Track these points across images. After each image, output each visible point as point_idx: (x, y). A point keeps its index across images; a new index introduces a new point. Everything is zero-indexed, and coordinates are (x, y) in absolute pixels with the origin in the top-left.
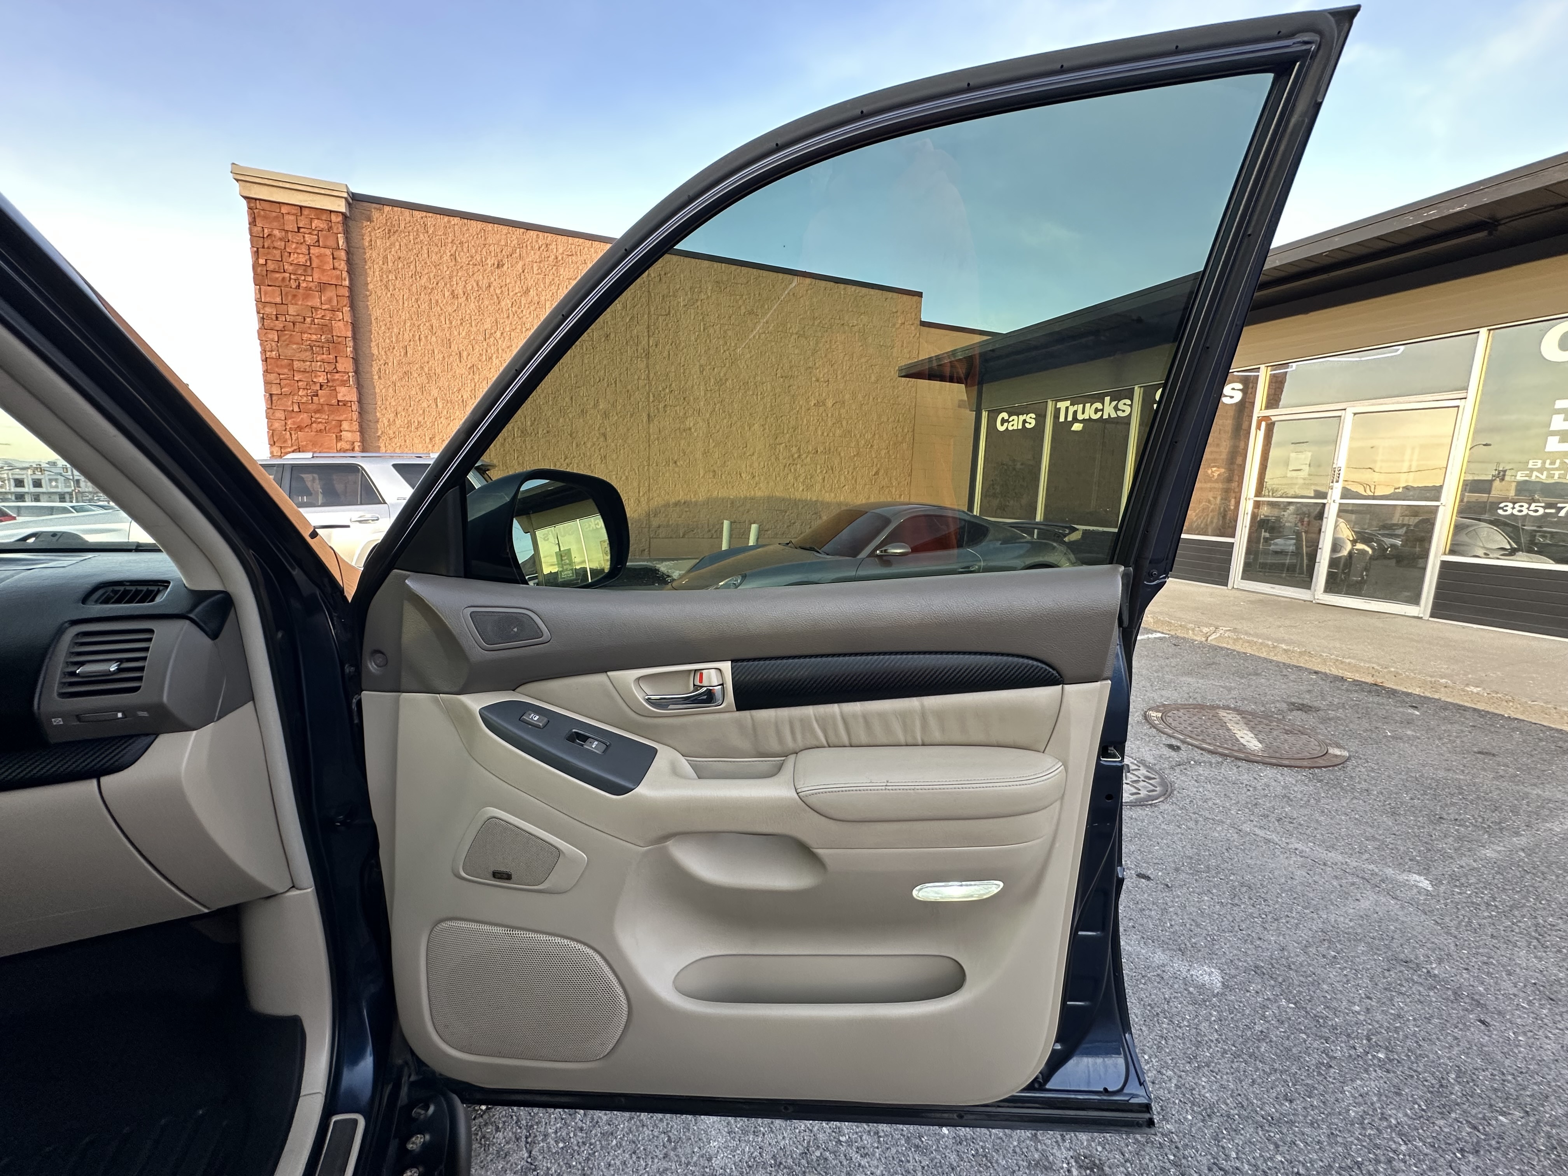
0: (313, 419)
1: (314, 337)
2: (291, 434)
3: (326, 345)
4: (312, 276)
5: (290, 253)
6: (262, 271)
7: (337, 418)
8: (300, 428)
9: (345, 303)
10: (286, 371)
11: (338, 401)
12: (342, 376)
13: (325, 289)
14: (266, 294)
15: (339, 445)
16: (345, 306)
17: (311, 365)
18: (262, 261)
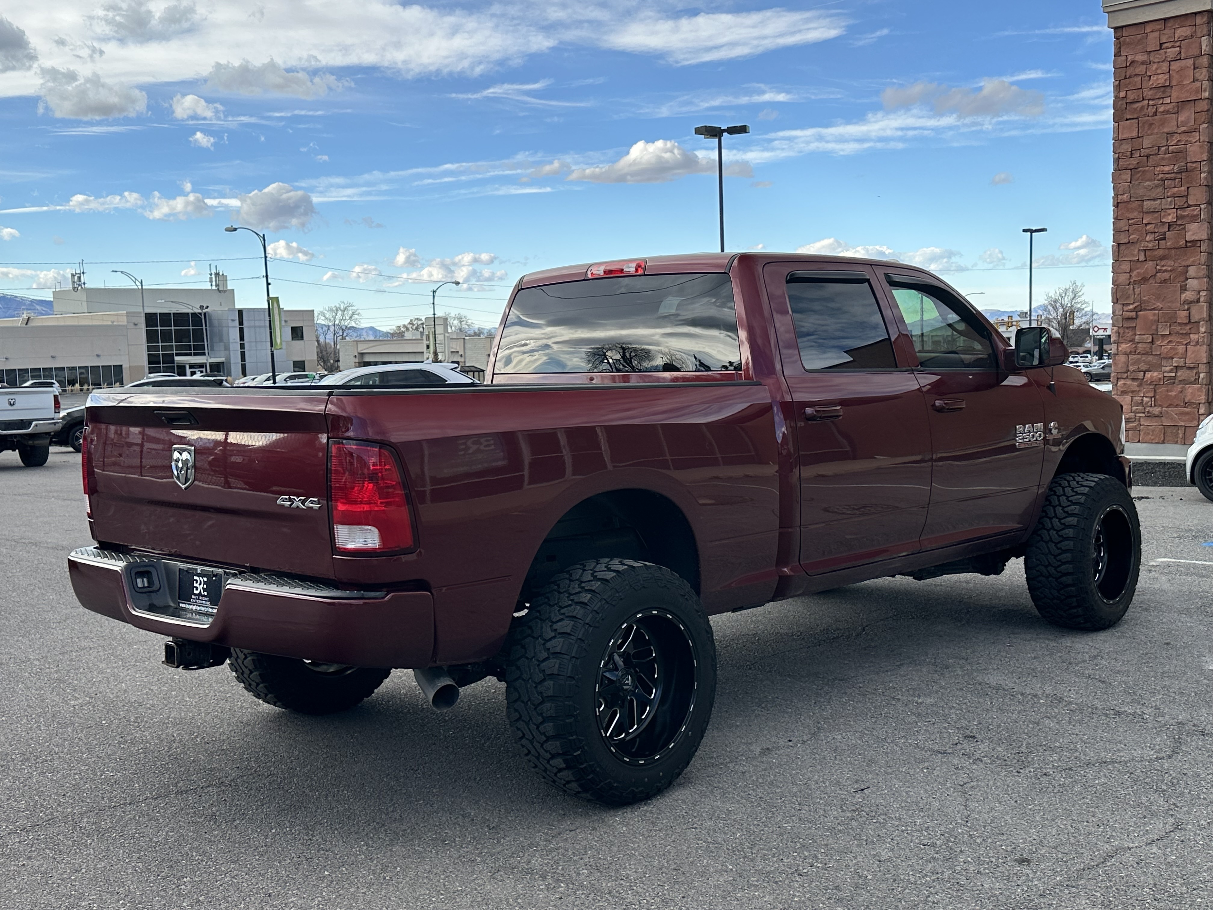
0: (1158, 267)
1: (1167, 169)
2: (1134, 289)
3: (1179, 176)
4: (1170, 96)
5: (1150, 76)
6: (1122, 104)
7: (1184, 264)
8: (1144, 280)
9: (1203, 120)
10: (1136, 214)
11: (1186, 241)
12: (1194, 210)
13: (1182, 108)
14: (1124, 128)
15: (1183, 296)
16: (1203, 123)
17: (1161, 204)
18: (1122, 94)
